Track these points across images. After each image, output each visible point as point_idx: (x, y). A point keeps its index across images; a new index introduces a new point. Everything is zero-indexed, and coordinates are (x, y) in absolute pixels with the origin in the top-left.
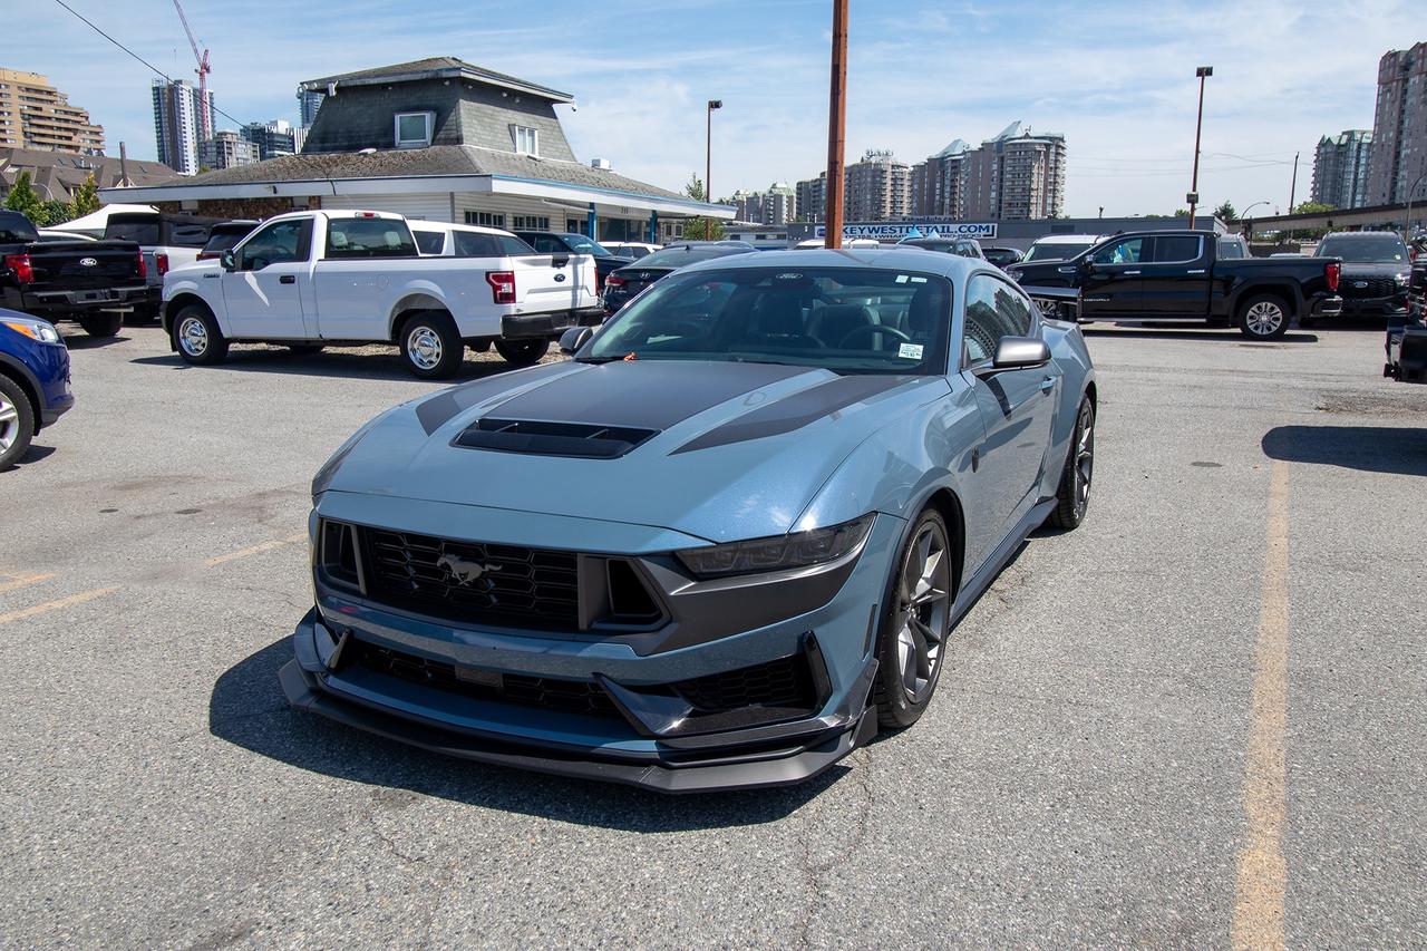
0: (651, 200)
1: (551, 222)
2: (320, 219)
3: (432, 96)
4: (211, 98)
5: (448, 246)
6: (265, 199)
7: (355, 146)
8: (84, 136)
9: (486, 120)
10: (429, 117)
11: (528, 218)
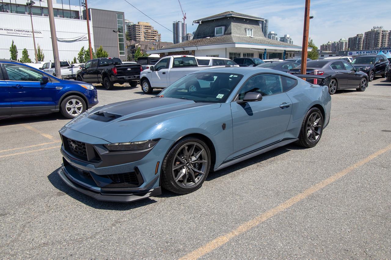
0: (284, 47)
1: (254, 55)
2: (172, 58)
3: (225, 22)
4: (186, 25)
5: (211, 63)
6: (183, 51)
7: (205, 37)
8: (157, 37)
9: (239, 27)
10: (223, 28)
11: (247, 54)
